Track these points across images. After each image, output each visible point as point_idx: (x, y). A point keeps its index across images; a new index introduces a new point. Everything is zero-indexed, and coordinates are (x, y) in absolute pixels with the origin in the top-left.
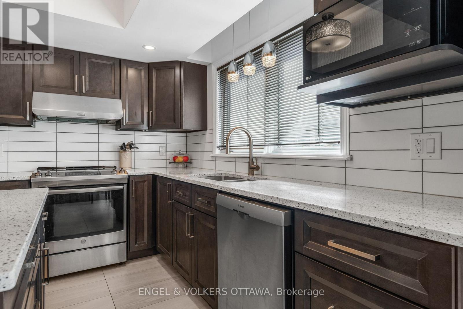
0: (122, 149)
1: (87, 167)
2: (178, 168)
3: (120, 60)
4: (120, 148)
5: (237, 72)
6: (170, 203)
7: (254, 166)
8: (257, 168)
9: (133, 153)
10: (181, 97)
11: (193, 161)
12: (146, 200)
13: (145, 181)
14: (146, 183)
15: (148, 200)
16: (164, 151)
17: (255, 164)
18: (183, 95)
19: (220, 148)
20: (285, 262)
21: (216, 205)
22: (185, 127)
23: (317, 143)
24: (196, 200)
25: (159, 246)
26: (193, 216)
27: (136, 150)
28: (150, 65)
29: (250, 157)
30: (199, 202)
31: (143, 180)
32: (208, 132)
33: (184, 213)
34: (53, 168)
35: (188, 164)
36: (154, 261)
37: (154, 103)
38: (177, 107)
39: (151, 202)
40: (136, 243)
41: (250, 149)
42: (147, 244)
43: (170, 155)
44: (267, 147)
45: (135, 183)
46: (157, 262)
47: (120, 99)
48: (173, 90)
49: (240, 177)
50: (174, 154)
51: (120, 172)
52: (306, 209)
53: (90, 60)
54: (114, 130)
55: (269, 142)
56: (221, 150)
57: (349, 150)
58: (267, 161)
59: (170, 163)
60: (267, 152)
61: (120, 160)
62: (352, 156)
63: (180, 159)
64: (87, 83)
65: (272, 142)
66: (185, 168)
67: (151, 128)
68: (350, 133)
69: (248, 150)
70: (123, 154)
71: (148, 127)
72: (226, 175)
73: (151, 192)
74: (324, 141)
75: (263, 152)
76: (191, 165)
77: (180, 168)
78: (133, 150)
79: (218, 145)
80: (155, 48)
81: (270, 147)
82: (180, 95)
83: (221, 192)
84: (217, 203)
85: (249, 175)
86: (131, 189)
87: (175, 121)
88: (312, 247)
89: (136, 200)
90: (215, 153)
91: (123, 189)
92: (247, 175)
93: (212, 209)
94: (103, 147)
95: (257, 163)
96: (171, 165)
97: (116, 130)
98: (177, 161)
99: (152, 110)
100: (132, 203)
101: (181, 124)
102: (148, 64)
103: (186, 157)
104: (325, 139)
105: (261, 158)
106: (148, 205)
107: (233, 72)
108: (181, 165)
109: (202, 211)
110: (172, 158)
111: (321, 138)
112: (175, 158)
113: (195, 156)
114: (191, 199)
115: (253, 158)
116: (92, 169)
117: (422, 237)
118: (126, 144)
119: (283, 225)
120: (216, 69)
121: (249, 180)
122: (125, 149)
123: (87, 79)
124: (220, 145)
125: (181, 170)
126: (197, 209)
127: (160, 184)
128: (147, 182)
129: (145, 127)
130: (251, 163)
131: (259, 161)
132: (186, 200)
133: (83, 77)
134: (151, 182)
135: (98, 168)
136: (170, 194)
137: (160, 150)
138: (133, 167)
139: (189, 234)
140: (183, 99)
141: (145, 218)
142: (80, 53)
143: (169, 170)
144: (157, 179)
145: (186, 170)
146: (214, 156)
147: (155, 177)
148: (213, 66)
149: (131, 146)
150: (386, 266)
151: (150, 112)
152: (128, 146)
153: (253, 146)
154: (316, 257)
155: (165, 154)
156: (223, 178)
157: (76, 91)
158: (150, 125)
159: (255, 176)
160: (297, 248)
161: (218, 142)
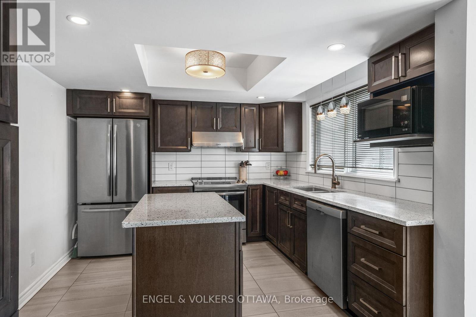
0: (241, 165)
1: (219, 178)
2: (280, 179)
3: (240, 104)
4: (239, 164)
5: (324, 113)
6: (276, 205)
7: (336, 182)
8: (338, 183)
9: (248, 168)
10: (282, 128)
11: (291, 174)
12: (258, 203)
13: (258, 189)
14: (258, 191)
15: (260, 203)
16: (269, 166)
17: (336, 180)
18: (284, 127)
19: (312, 166)
20: (342, 237)
21: (306, 207)
22: (285, 149)
23: (379, 168)
24: (294, 203)
25: (268, 234)
26: (292, 213)
27: (249, 166)
28: (260, 105)
29: (333, 175)
30: (296, 205)
31: (256, 188)
32: (303, 153)
33: (286, 212)
34: (200, 178)
35: (287, 177)
36: (264, 245)
37: (263, 132)
38: (280, 136)
39: (261, 203)
40: (252, 231)
41: (333, 168)
42: (259, 232)
43: (274, 169)
44: (346, 168)
45: (252, 189)
46: (266, 246)
47: (241, 132)
48: (276, 123)
49: (325, 189)
50: (277, 169)
51: (242, 183)
52: (352, 210)
53: (222, 107)
54: (235, 152)
55: (349, 165)
56: (313, 168)
57: (398, 176)
58: (345, 179)
59: (274, 176)
60: (346, 172)
61: (239, 173)
62: (399, 179)
63: (282, 173)
64: (221, 123)
65: (350, 165)
66: (285, 179)
67: (260, 151)
68: (398, 164)
69: (332, 169)
70: (242, 169)
71: (258, 150)
72: (316, 187)
73: (262, 197)
74: (384, 168)
75: (343, 171)
76: (290, 178)
77: (281, 179)
78: (248, 166)
79: (311, 164)
80: (265, 97)
81: (348, 168)
82: (282, 127)
83: (309, 199)
84: (307, 205)
85: (332, 188)
86: (249, 194)
87: (278, 146)
88: (355, 229)
89: (252, 202)
90: (308, 169)
91: (244, 194)
92: (330, 188)
93: (304, 209)
94: (228, 164)
95: (338, 179)
96: (274, 177)
97: (236, 152)
98: (279, 174)
99: (262, 138)
100: (250, 203)
101: (283, 148)
102: (258, 105)
103: (286, 171)
104: (384, 166)
105: (341, 176)
106: (260, 206)
107: (321, 114)
108: (282, 177)
109: (298, 210)
110: (275, 172)
111: (382, 165)
112: (277, 172)
113: (293, 171)
114: (290, 203)
115: (335, 175)
116: (222, 179)
117: (393, 222)
118: (243, 162)
119: (341, 218)
120: (309, 106)
121: (332, 192)
122: (243, 165)
123: (221, 120)
124: (313, 164)
125: (282, 181)
126: (295, 209)
127: (268, 191)
128: (259, 189)
129: (257, 149)
130: (334, 179)
131: (340, 178)
132: (287, 203)
133: (219, 119)
134: (262, 189)
135: (225, 178)
136: (276, 199)
137: (267, 165)
138: (248, 178)
139: (289, 225)
140: (284, 129)
141: (258, 214)
142: (216, 103)
143: (273, 181)
144: (266, 187)
145: (286, 182)
146: (307, 172)
147: (264, 186)
148: (306, 103)
149: (247, 163)
150: (384, 237)
151: (260, 139)
152: (245, 164)
153: (336, 166)
154: (357, 235)
155: (269, 168)
156: (314, 189)
157: (215, 129)
158: (260, 149)
159: (336, 189)
160: (348, 230)
161: (311, 161)
